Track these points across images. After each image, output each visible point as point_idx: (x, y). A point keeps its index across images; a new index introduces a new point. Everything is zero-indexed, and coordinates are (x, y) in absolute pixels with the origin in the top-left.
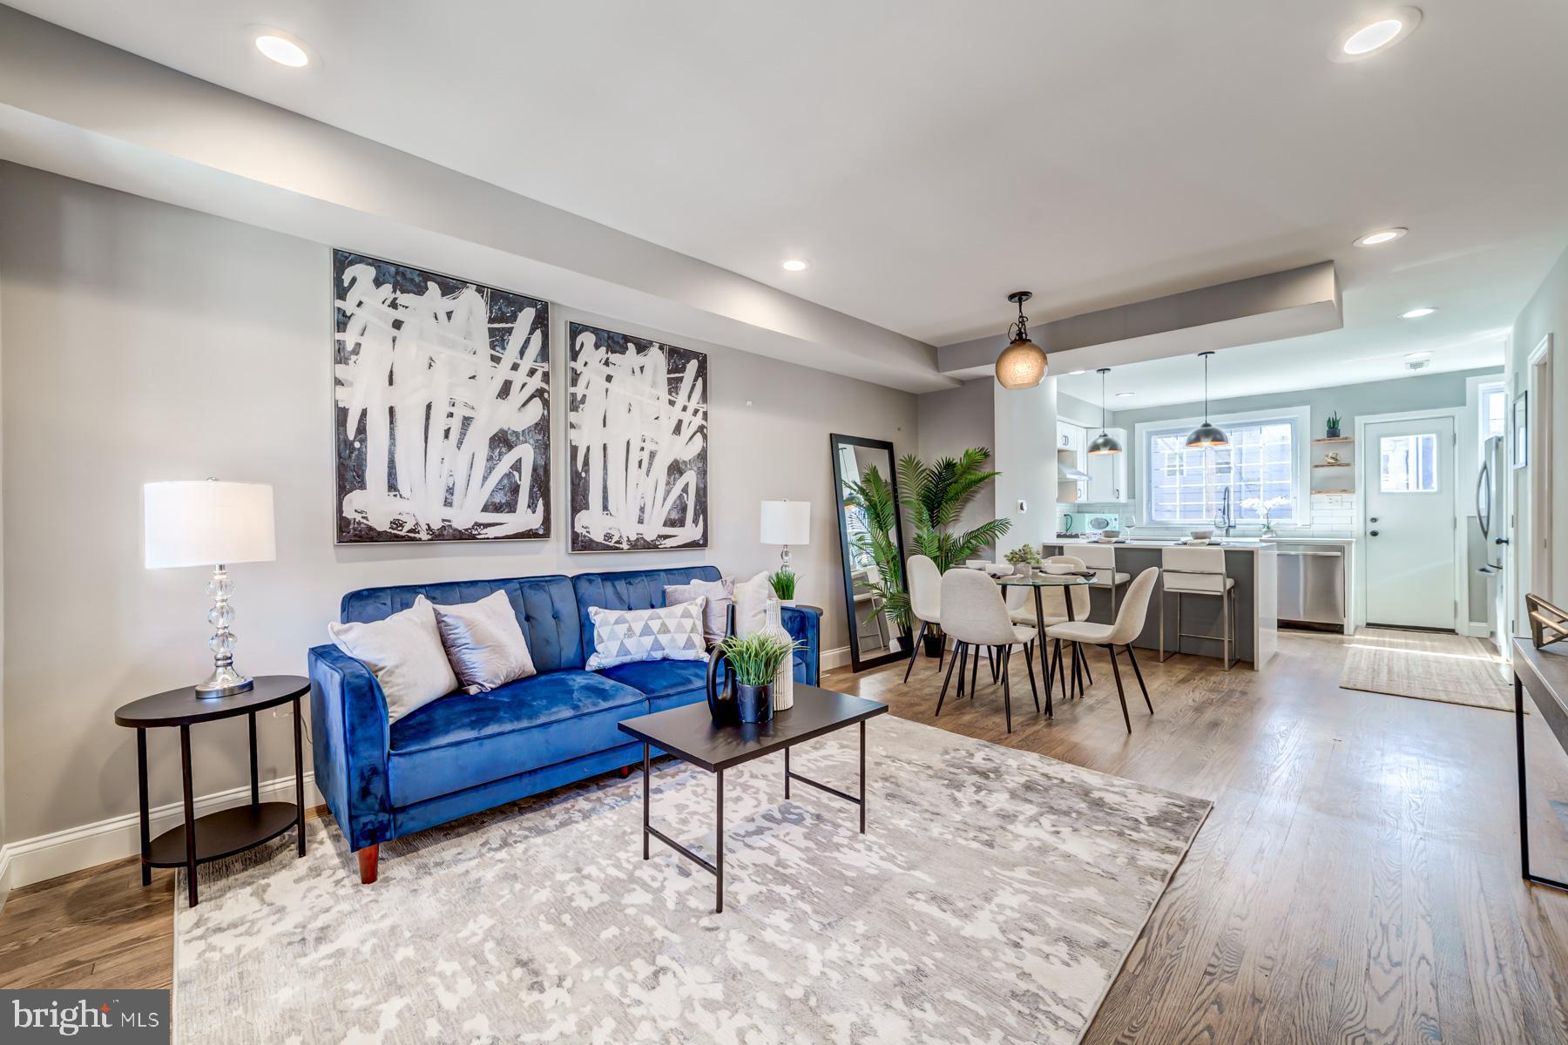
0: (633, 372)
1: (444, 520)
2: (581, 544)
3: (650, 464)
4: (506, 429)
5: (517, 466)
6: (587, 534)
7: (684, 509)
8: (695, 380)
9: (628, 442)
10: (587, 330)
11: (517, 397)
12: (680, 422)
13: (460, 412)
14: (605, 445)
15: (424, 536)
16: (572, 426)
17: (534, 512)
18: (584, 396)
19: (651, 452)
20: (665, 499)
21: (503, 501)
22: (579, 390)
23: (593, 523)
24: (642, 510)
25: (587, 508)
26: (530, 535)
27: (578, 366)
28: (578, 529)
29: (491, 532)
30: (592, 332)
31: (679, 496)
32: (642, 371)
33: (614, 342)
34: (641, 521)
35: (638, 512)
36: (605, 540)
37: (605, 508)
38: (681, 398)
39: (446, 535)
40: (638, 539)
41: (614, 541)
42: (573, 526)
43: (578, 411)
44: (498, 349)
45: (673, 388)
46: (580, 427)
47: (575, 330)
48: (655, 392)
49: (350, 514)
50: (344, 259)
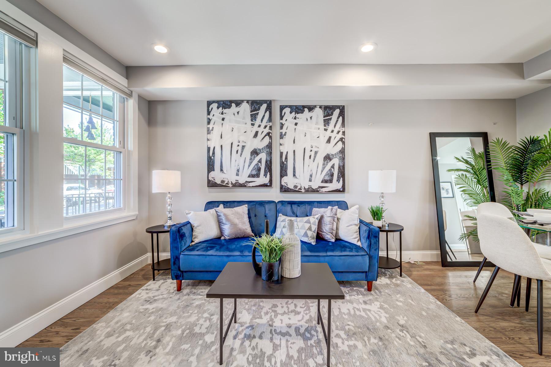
0: (307, 120)
1: (236, 180)
2: (284, 189)
3: (315, 157)
4: (256, 148)
5: (260, 161)
6: (286, 186)
7: (332, 175)
8: (338, 118)
9: (305, 149)
10: (287, 107)
11: (260, 136)
12: (330, 138)
14: (294, 151)
15: (230, 185)
16: (281, 145)
17: (266, 177)
18: (286, 132)
19: (315, 152)
20: (322, 171)
21: (255, 174)
22: (284, 131)
23: (289, 181)
24: (311, 176)
25: (287, 175)
26: (265, 185)
27: (283, 121)
28: (283, 184)
29: (251, 184)
30: (289, 107)
31: (330, 170)
32: (311, 119)
33: (298, 109)
34: (310, 181)
35: (309, 177)
36: (294, 188)
37: (294, 175)
38: (331, 127)
39: (237, 185)
40: (309, 188)
41: (298, 188)
42: (281, 183)
43: (283, 139)
44: (253, 121)
45: (326, 123)
46: (284, 145)
47: (282, 108)
48: (318, 126)
49: (210, 179)
50: (210, 103)
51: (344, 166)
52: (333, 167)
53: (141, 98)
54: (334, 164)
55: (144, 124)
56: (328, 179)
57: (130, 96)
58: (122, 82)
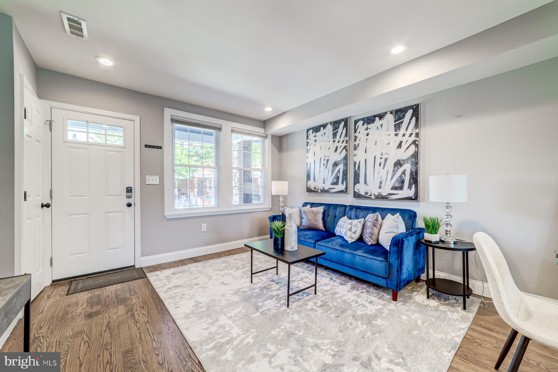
0: (378, 128)
1: (323, 187)
2: (357, 195)
3: (385, 164)
4: (336, 160)
6: (359, 192)
7: (403, 182)
8: (411, 119)
9: (375, 157)
10: (360, 120)
11: (339, 150)
12: (401, 142)
13: (326, 159)
14: (366, 160)
15: (319, 191)
16: (355, 155)
17: (343, 185)
18: (359, 144)
19: (385, 159)
20: (392, 178)
21: (335, 182)
22: (357, 143)
23: (361, 188)
24: (381, 183)
25: (359, 183)
26: (342, 192)
27: (357, 134)
28: (356, 190)
29: (332, 191)
30: (361, 120)
31: (400, 176)
32: (382, 126)
33: (369, 120)
34: (380, 188)
35: (379, 184)
36: (365, 194)
37: (365, 183)
38: (402, 130)
39: (324, 191)
40: (378, 194)
41: (368, 195)
42: (354, 189)
43: (356, 150)
44: (335, 138)
45: (397, 128)
46: (357, 155)
47: (356, 122)
48: (388, 133)
49: (308, 186)
50: (308, 130)
51: (417, 172)
52: (404, 173)
53: (273, 136)
54: (405, 170)
55: (276, 151)
56: (398, 186)
57: (266, 137)
58: (261, 131)
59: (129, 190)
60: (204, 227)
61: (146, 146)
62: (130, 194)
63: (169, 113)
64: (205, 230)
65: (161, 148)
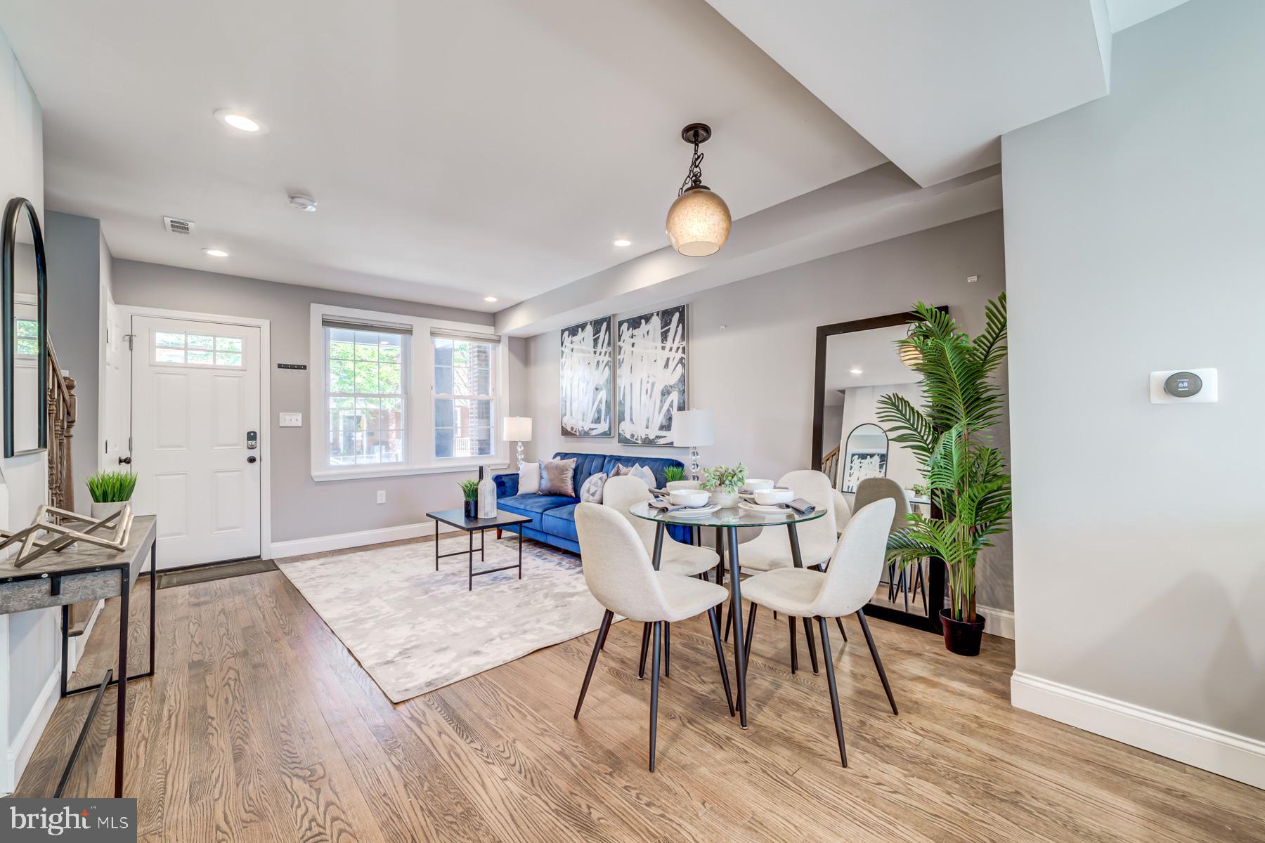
0: (644, 336)
1: (582, 427)
2: (623, 441)
4: (598, 384)
5: (601, 401)
6: (624, 435)
7: (670, 419)
8: (677, 327)
9: (641, 380)
10: (624, 323)
11: (601, 367)
12: (668, 359)
13: (586, 380)
14: (631, 384)
15: (578, 433)
16: (619, 376)
17: (606, 423)
18: (624, 358)
19: (652, 383)
20: (659, 413)
21: (597, 418)
22: (621, 357)
23: (627, 429)
24: (648, 420)
26: (604, 434)
27: (621, 344)
28: (621, 432)
29: (594, 433)
30: (626, 323)
31: (667, 410)
32: (648, 334)
33: (635, 323)
34: (647, 427)
35: (646, 421)
36: (631, 438)
37: (631, 419)
38: (669, 343)
39: (583, 434)
40: (645, 438)
41: (635, 438)
42: (619, 430)
43: (621, 367)
44: (596, 348)
45: (664, 337)
46: (622, 376)
47: (621, 324)
48: (654, 344)
49: (563, 425)
50: (563, 332)
51: (684, 404)
52: (671, 403)
53: (512, 339)
54: (673, 401)
55: (518, 364)
56: (666, 424)
57: (499, 341)
58: (488, 331)
59: (252, 436)
60: (381, 496)
61: (280, 366)
62: (253, 443)
63: (318, 311)
64: (384, 501)
65: (305, 368)
